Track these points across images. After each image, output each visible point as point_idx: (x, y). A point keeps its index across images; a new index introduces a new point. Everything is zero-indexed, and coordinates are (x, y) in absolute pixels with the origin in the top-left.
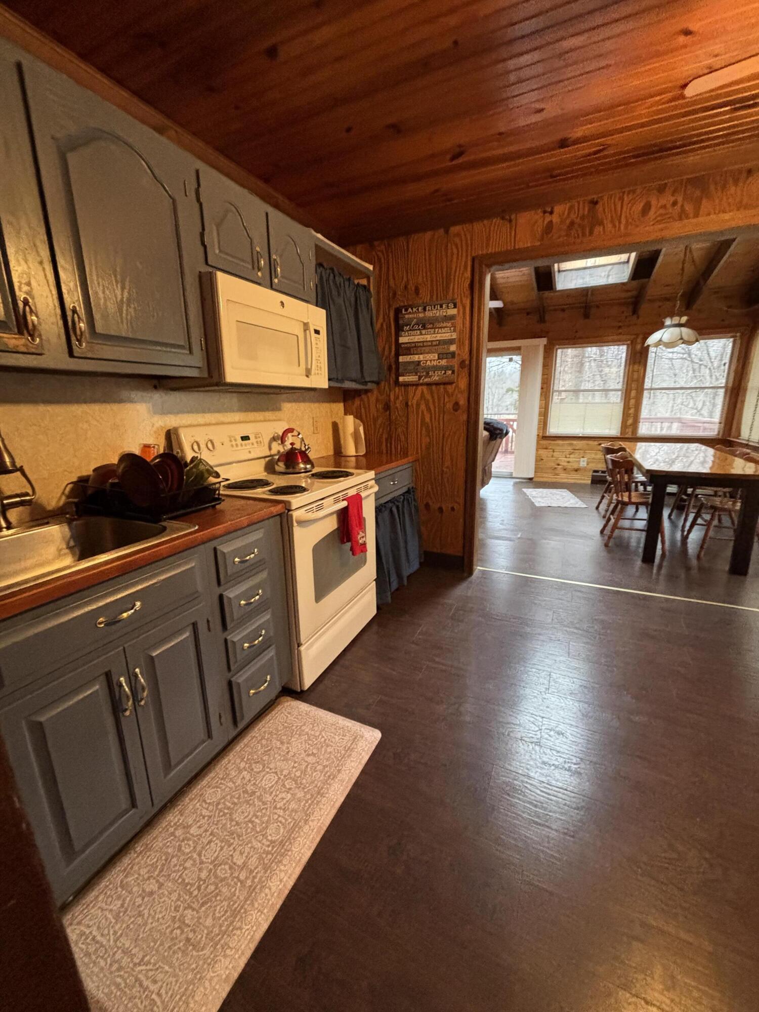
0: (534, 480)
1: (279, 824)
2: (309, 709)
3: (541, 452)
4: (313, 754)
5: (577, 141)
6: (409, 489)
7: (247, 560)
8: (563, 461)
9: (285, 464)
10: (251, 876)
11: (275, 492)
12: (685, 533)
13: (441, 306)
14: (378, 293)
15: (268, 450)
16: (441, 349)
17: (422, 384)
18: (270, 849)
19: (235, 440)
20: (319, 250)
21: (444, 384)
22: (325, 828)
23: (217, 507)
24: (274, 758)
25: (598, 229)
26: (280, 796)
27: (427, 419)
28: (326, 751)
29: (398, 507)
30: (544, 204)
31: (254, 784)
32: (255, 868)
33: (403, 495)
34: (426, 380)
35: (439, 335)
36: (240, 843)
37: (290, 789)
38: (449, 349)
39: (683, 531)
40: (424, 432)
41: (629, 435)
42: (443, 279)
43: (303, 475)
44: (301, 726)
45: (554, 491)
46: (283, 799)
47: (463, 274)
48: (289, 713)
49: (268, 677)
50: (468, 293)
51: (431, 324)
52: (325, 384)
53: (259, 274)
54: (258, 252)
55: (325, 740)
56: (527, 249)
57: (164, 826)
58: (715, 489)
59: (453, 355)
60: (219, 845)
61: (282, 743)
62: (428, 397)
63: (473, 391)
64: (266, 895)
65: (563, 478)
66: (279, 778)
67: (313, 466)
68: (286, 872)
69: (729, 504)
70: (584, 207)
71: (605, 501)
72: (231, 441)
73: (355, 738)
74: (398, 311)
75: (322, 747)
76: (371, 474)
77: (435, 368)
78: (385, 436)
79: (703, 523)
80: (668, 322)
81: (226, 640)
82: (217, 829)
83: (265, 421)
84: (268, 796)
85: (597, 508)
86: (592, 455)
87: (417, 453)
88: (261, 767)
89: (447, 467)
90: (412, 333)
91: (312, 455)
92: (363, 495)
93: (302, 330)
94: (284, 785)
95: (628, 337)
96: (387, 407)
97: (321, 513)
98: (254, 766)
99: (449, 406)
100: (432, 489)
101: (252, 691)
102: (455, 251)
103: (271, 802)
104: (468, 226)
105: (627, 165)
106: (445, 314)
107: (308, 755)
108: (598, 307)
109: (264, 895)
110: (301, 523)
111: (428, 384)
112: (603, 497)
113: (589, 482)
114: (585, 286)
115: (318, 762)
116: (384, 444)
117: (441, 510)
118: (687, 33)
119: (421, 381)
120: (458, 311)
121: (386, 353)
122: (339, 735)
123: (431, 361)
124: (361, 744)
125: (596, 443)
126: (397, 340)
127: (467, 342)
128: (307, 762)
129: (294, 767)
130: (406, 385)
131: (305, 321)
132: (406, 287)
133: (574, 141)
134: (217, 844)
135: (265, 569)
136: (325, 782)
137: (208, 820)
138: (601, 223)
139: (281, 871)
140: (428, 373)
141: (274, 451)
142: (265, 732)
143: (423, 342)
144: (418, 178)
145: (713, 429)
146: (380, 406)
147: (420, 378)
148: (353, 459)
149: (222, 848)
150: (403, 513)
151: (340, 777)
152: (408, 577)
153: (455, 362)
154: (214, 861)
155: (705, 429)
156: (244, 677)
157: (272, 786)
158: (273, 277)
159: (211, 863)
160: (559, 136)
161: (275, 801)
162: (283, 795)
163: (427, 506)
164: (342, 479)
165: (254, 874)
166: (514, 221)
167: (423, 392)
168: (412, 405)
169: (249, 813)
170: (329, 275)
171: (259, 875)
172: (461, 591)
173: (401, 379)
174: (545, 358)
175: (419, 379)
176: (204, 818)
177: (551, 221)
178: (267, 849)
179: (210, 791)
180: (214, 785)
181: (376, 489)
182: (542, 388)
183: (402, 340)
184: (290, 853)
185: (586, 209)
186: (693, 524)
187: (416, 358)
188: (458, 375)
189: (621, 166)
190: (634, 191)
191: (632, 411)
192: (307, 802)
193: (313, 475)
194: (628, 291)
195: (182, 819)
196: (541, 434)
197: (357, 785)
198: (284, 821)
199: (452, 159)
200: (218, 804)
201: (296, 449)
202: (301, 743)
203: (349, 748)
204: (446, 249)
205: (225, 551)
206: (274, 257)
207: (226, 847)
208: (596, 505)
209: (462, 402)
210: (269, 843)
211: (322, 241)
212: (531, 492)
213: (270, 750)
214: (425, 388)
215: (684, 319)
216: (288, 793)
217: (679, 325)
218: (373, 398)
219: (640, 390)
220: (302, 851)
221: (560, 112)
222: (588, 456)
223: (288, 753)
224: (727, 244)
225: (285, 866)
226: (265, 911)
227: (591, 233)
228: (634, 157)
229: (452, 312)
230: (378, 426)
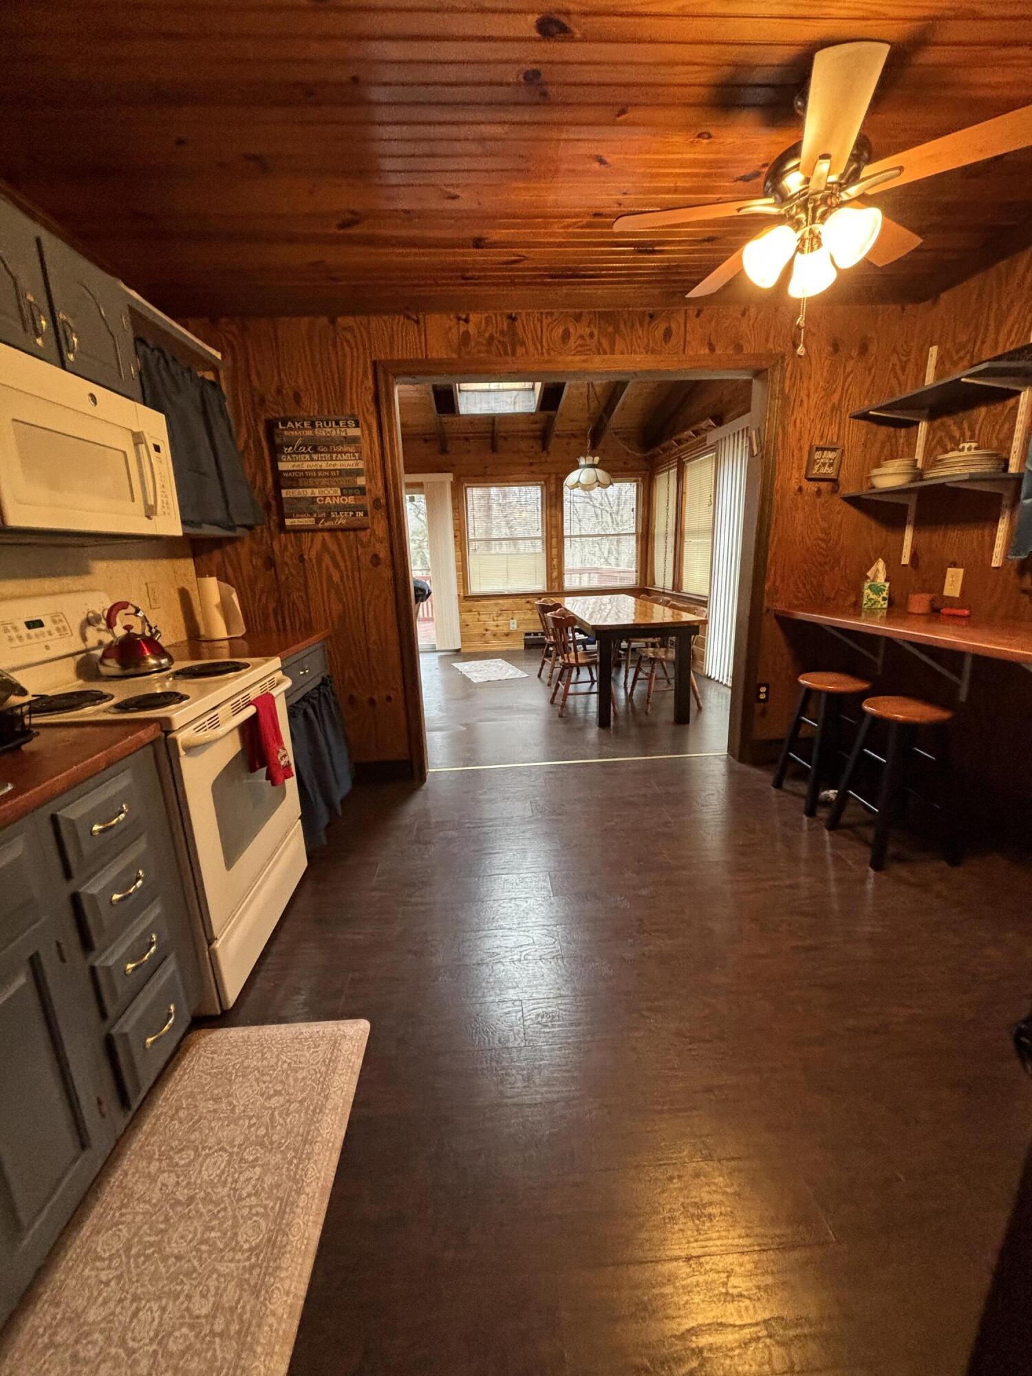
0: (462, 651)
1: (255, 1218)
2: (246, 1032)
3: (466, 616)
4: (277, 1093)
5: (494, 245)
6: (323, 678)
7: (114, 825)
8: (491, 625)
9: (119, 662)
10: (235, 1317)
11: (123, 707)
12: (629, 691)
13: (337, 423)
14: (235, 396)
15: (79, 640)
16: (344, 481)
17: (322, 530)
18: (253, 1260)
19: (15, 628)
20: (135, 315)
21: (355, 530)
22: (330, 1185)
23: (24, 747)
24: (212, 1129)
25: (520, 350)
26: (242, 1179)
27: (336, 578)
28: (296, 1080)
29: (313, 707)
30: (459, 309)
31: (188, 1183)
32: (238, 1302)
33: (318, 688)
34: (327, 524)
35: (338, 462)
36: (195, 1283)
37: (256, 1160)
38: (356, 483)
39: (626, 688)
40: (333, 595)
41: (556, 590)
42: (334, 386)
43: (155, 676)
44: (243, 1061)
45: (488, 662)
46: (248, 1180)
47: (362, 382)
48: (213, 1052)
49: (172, 1008)
50: (372, 409)
51: (324, 446)
52: (176, 530)
53: (39, 341)
54: (30, 303)
55: (289, 1064)
56: (440, 362)
57: (22, 1345)
58: (646, 640)
59: (362, 490)
60: (155, 1309)
61: (217, 1100)
62: (333, 547)
63: (396, 541)
64: (271, 1326)
65: (496, 645)
66: (231, 1154)
67: (171, 660)
68: (290, 1277)
69: (661, 653)
70: (502, 321)
71: (547, 667)
72: (6, 631)
73: (335, 1043)
74: (271, 426)
75: (288, 1076)
76: (276, 662)
77: (341, 508)
78: (272, 605)
79: (645, 676)
80: (582, 462)
81: (93, 970)
82: (143, 1286)
83: (62, 593)
84: (220, 1189)
85: (539, 676)
86: (520, 616)
87: (327, 626)
88: (192, 1153)
89: (375, 643)
90: (298, 457)
91: (164, 641)
92: (275, 693)
93: (132, 444)
94: (242, 1160)
95: (542, 476)
96: (270, 563)
97: (221, 731)
98: (176, 1159)
99: (366, 560)
100: (356, 673)
101: (149, 1040)
102: (347, 349)
103: (229, 1196)
104: (363, 319)
105: (544, 284)
106: (344, 434)
107: (269, 1098)
108: (505, 439)
109: (266, 1328)
110: (191, 749)
111: (330, 530)
112: (544, 662)
113: (522, 647)
114: (491, 412)
115: (288, 1101)
116: (272, 616)
117: (372, 702)
118: (602, 161)
119: (320, 525)
120: (362, 432)
121: (259, 484)
122: (309, 1048)
123: (331, 497)
124: (346, 1046)
125: (524, 601)
126: (274, 468)
127: (379, 475)
128: (271, 1108)
129: (250, 1127)
130: (297, 531)
131: (136, 430)
132: (279, 392)
133: (491, 243)
134: (150, 1309)
135: (140, 835)
136: (311, 1122)
137: (118, 1284)
138: (523, 344)
139: (282, 1279)
140: (329, 515)
141: (92, 642)
142: (179, 1099)
143: (317, 471)
144: (291, 240)
145: (631, 580)
146: (258, 562)
147: (317, 520)
148: (226, 643)
149: (163, 1309)
150: (322, 715)
151: (329, 1105)
152: (342, 802)
153: (367, 501)
154: (156, 1336)
155: (622, 579)
156: (132, 1022)
157: (223, 1172)
158: (65, 352)
159: (152, 1340)
160: (476, 233)
161: (235, 1190)
162: (247, 1174)
163: (352, 700)
164: (231, 674)
165: (239, 1310)
166: (422, 324)
167: (324, 539)
168: (310, 559)
169: (196, 1229)
170: (158, 360)
171: (248, 1308)
172: (415, 805)
173: (288, 522)
174: (453, 499)
175: (317, 522)
176: (107, 1284)
177: (467, 332)
178: (247, 1264)
179: (101, 1239)
180: (108, 1225)
181: (288, 683)
182: (455, 537)
183: (282, 466)
184: (289, 1248)
185: (505, 324)
186: (635, 679)
187: (309, 492)
188: (373, 518)
189: (536, 284)
190: (552, 314)
191: (555, 562)
192: (290, 1163)
193: (177, 673)
194: (536, 423)
195: (60, 1311)
196: (462, 594)
197: (357, 1104)
198: (262, 1210)
199: (342, 226)
200: (128, 1249)
201: (136, 635)
202: (251, 1086)
203: (330, 1060)
204: (334, 345)
205: (73, 817)
206: (62, 316)
207: (171, 1302)
208: (537, 673)
209: (383, 553)
210: (247, 1254)
211: (137, 301)
212: (464, 667)
213: (198, 1121)
214: (326, 535)
215: (597, 459)
216: (254, 1167)
217: (593, 466)
218: (244, 550)
219: (561, 538)
220: (307, 1235)
221: (475, 206)
222: (517, 617)
223: (233, 1111)
224: (623, 385)
225: (287, 1269)
226: (277, 1348)
227: (514, 354)
228: (552, 277)
229: (354, 432)
230: (258, 592)
